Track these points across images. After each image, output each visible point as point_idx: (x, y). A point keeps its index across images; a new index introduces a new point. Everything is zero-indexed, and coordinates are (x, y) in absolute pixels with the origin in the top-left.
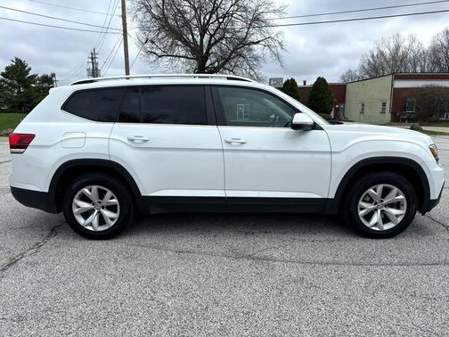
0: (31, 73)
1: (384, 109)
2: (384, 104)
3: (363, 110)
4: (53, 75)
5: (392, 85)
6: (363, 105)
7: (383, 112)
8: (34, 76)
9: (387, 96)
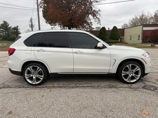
0: (9, 26)
1: (139, 38)
2: (139, 36)
3: (131, 38)
4: (18, 27)
5: (142, 29)
6: (131, 37)
7: (139, 39)
8: (11, 27)
9: (140, 33)
